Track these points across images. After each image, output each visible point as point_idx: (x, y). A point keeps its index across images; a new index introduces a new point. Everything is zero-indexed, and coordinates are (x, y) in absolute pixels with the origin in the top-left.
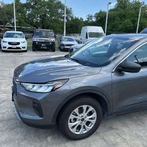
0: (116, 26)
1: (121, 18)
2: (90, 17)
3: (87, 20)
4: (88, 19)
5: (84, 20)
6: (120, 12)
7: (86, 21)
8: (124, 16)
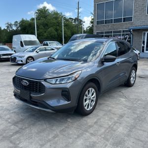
0: (41, 34)
1: (44, 27)
2: (10, 25)
3: (6, 28)
4: (8, 27)
5: (2, 29)
6: (42, 21)
7: (4, 29)
8: (47, 25)
